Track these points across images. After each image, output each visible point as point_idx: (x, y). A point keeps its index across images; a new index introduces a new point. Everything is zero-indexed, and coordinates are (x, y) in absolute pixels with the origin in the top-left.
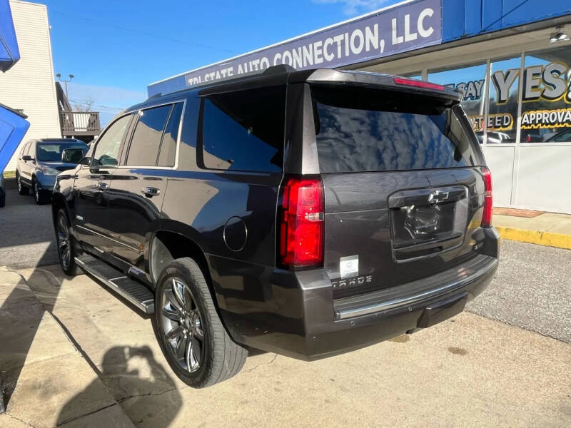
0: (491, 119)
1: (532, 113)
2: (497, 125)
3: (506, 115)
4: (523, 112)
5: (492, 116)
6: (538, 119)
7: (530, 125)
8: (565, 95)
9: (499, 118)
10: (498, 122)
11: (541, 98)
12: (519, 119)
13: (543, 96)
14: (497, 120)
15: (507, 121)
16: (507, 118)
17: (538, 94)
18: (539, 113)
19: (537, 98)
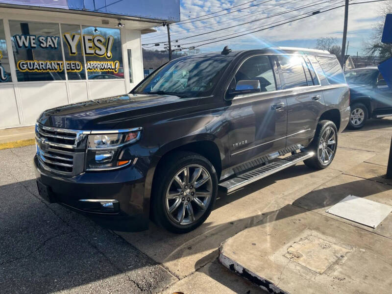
0: (68, 64)
1: (92, 62)
2: (73, 68)
3: (77, 63)
4: (86, 61)
5: (69, 62)
6: (95, 66)
7: (92, 69)
8: (106, 54)
9: (73, 64)
10: (73, 67)
11: (95, 54)
12: (86, 65)
13: (95, 53)
14: (72, 65)
15: (78, 67)
16: (78, 65)
17: (93, 52)
18: (95, 62)
19: (93, 54)
